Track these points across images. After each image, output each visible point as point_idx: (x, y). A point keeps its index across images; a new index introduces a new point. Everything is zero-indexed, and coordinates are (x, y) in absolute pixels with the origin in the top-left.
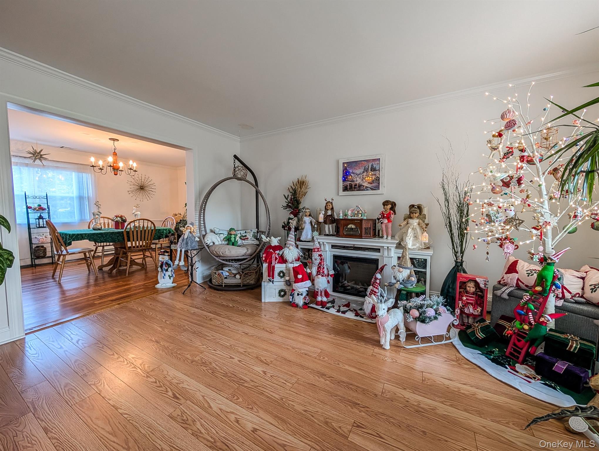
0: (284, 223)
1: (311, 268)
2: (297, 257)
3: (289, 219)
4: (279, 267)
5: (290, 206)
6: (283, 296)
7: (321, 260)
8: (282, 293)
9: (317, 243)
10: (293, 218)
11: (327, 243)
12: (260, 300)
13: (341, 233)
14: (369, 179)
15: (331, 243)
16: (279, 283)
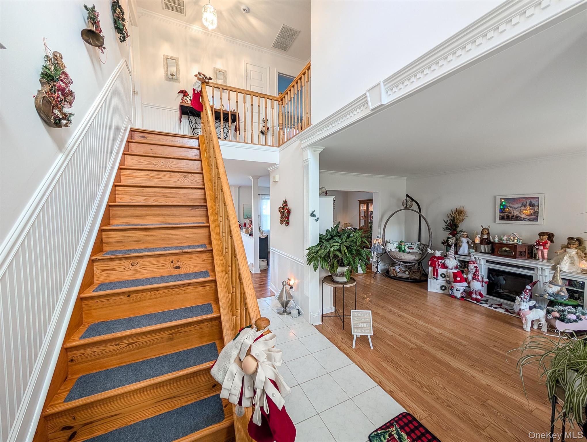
0: (444, 240)
1: (467, 275)
2: (455, 266)
3: (448, 238)
4: (441, 271)
5: (448, 228)
6: (444, 290)
7: (477, 270)
8: (443, 288)
9: (473, 258)
10: (451, 238)
11: (482, 258)
12: (427, 289)
13: (496, 253)
14: (527, 213)
15: (486, 259)
16: (441, 281)
